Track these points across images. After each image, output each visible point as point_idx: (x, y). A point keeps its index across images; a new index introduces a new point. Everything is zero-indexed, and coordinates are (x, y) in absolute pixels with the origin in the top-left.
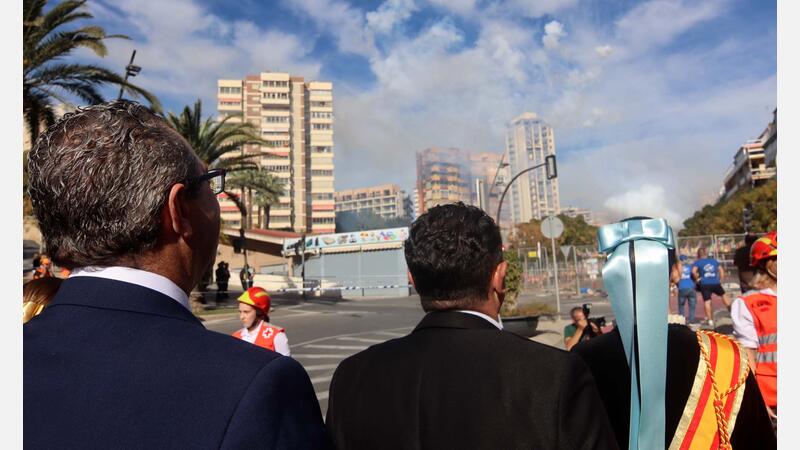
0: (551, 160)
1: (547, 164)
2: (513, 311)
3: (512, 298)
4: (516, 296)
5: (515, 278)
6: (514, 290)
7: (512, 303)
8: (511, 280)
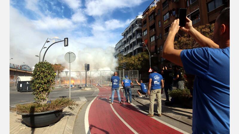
0: (66, 39)
1: (65, 41)
2: (45, 105)
3: (45, 96)
4: (48, 94)
5: (48, 82)
6: (46, 90)
7: (44, 99)
8: (45, 83)
